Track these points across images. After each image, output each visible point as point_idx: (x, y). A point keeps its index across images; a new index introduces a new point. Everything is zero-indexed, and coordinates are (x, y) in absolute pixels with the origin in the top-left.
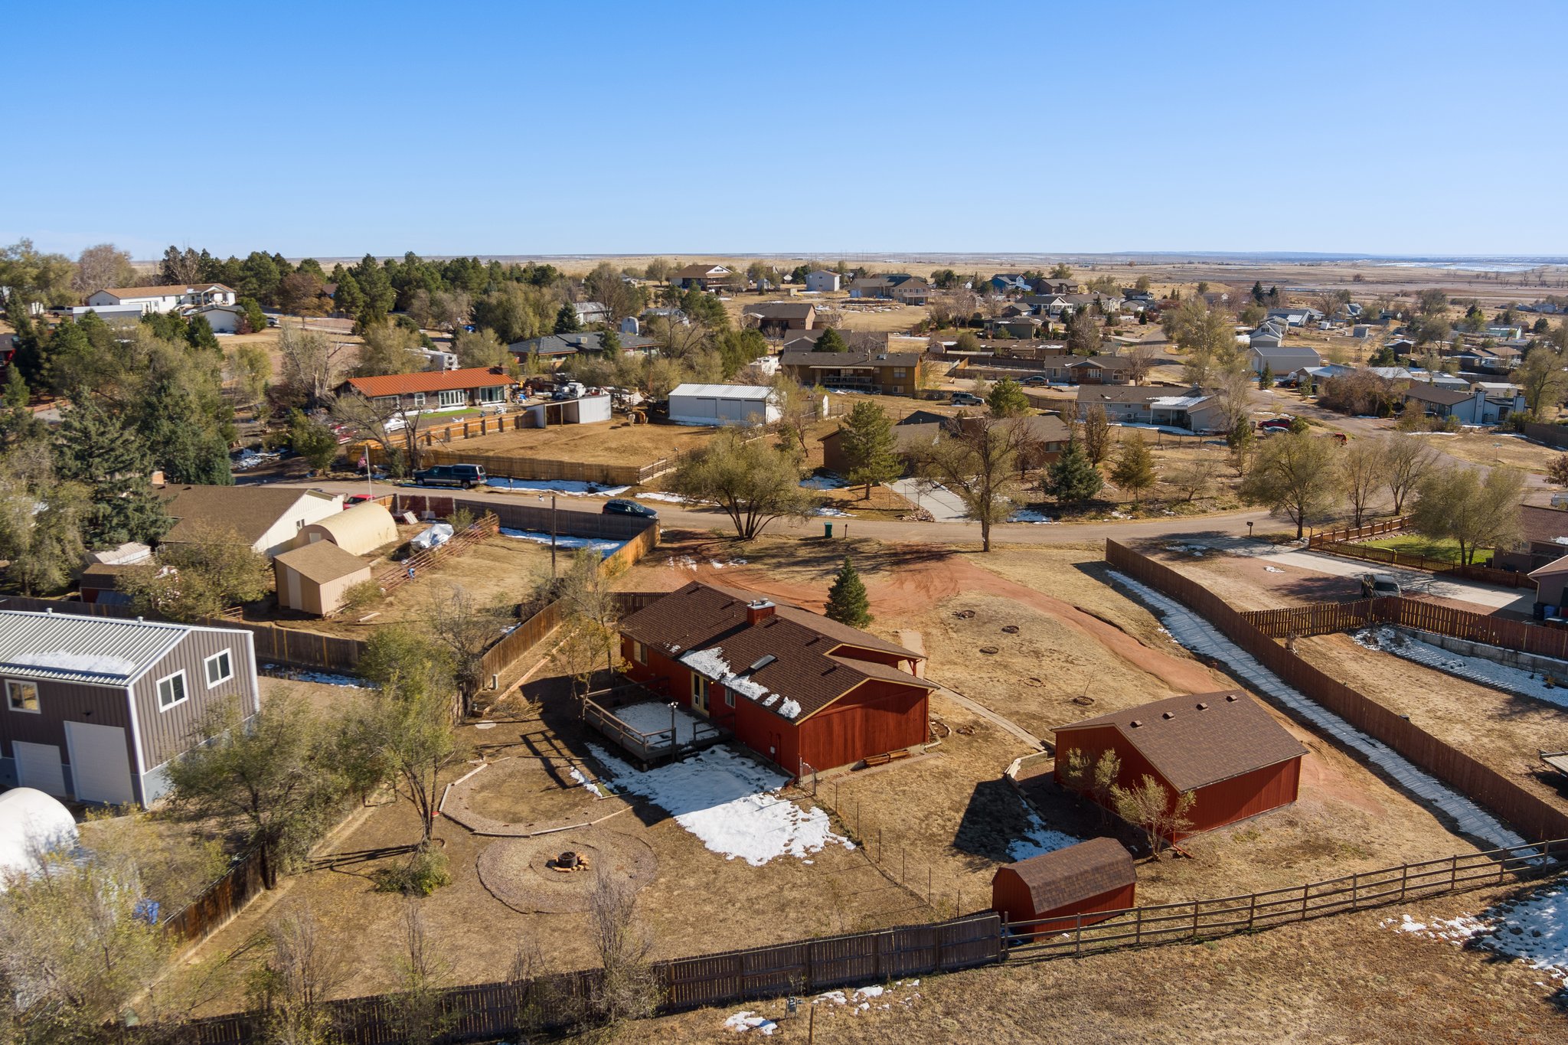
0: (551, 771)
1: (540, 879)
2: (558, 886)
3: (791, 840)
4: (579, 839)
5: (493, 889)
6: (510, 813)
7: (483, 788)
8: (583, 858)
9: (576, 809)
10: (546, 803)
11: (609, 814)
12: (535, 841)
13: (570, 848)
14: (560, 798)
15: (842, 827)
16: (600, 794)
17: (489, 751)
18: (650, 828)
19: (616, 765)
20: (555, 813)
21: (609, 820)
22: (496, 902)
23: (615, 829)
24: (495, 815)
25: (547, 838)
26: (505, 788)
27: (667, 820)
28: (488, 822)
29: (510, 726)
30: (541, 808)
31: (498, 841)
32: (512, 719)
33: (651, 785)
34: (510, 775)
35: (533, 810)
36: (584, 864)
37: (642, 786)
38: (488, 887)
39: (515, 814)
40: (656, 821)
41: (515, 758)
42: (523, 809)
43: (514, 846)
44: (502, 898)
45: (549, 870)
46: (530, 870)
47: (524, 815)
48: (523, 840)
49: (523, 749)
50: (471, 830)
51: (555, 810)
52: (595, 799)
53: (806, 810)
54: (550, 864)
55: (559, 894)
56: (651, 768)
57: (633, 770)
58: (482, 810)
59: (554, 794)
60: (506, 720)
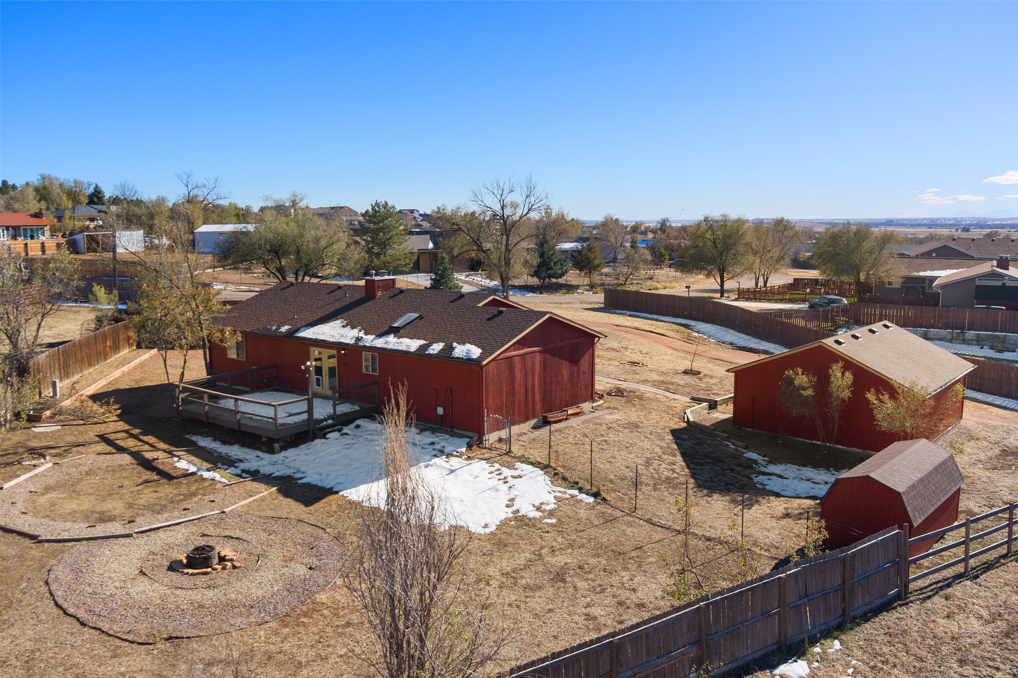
0: (148, 465)
1: (163, 590)
2: (196, 596)
3: (512, 500)
4: (211, 531)
5: (81, 614)
6: (93, 512)
7: (48, 489)
8: (227, 552)
9: (196, 499)
10: (148, 496)
11: (245, 498)
12: (142, 540)
13: (202, 542)
14: (167, 490)
15: (564, 479)
16: (224, 480)
17: (53, 451)
18: (312, 508)
19: (235, 451)
20: (165, 506)
21: (248, 505)
22: (88, 633)
23: (262, 514)
24: (72, 516)
25: (161, 534)
26: (83, 486)
27: (331, 497)
28: (60, 525)
29: (80, 428)
30: (142, 502)
31: (81, 547)
32: (82, 422)
33: (291, 465)
34: (88, 473)
35: (130, 506)
36: (231, 560)
37: (280, 467)
38: (71, 611)
39: (102, 513)
40: (318, 499)
41: (92, 456)
42: (115, 506)
43: (107, 550)
44: (100, 625)
45: (174, 576)
46: (142, 578)
47: (117, 512)
48: (122, 541)
49: (102, 447)
50: (33, 537)
51: (163, 502)
52: (218, 485)
53: (511, 467)
54: (174, 567)
55: (201, 606)
56: (284, 448)
57: (260, 454)
58: (50, 513)
59: (157, 486)
60: (75, 423)
